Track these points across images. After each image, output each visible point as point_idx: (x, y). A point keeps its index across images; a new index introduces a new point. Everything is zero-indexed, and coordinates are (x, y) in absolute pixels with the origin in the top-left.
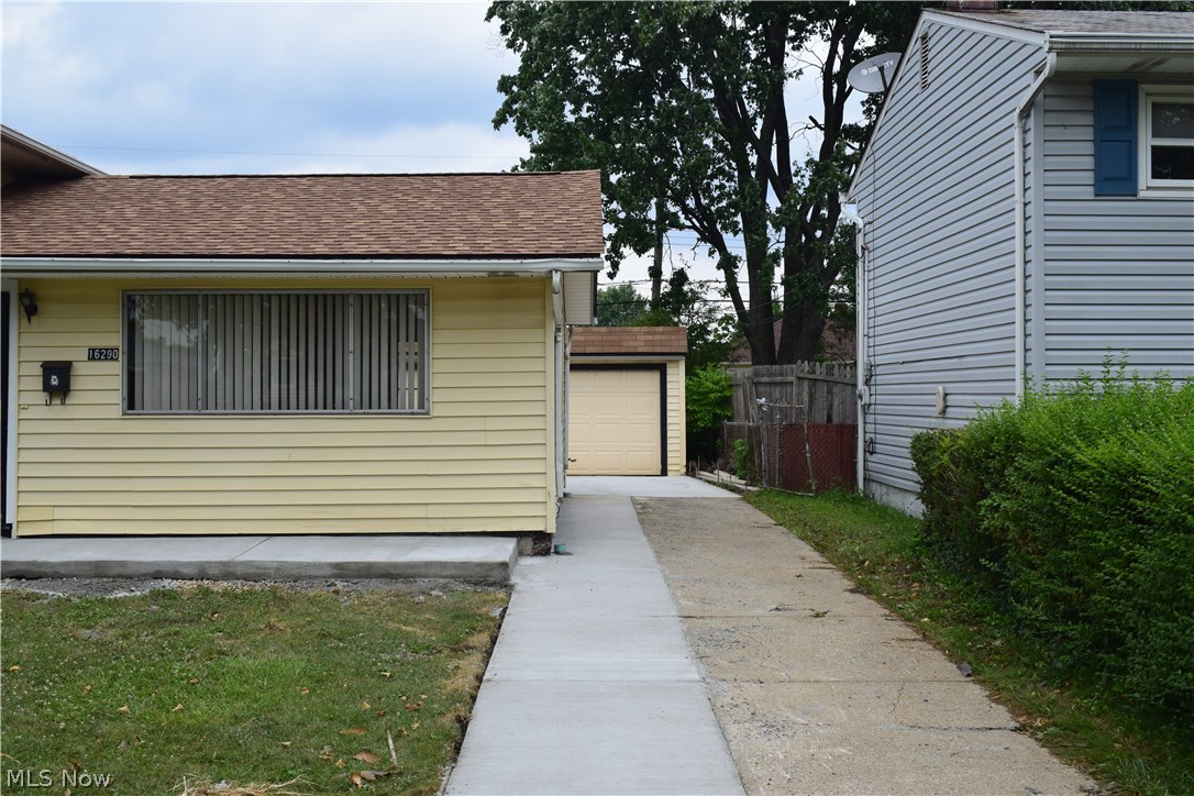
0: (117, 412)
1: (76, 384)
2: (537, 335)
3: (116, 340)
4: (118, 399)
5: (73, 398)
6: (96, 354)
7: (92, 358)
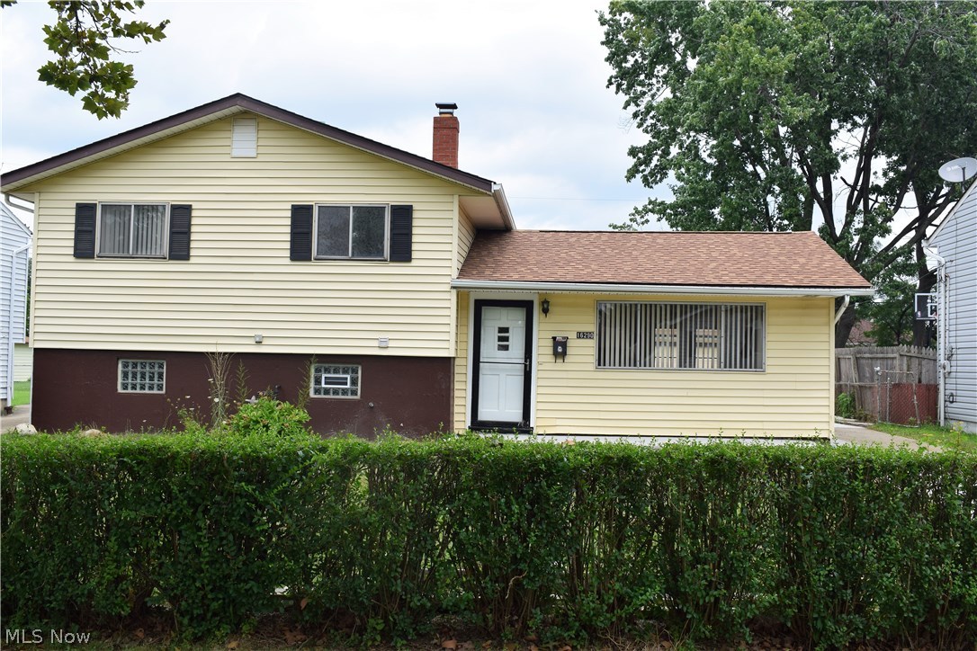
0: (592, 367)
1: (569, 351)
2: (825, 329)
3: (592, 327)
4: (593, 359)
5: (567, 359)
6: (581, 335)
7: (579, 337)
